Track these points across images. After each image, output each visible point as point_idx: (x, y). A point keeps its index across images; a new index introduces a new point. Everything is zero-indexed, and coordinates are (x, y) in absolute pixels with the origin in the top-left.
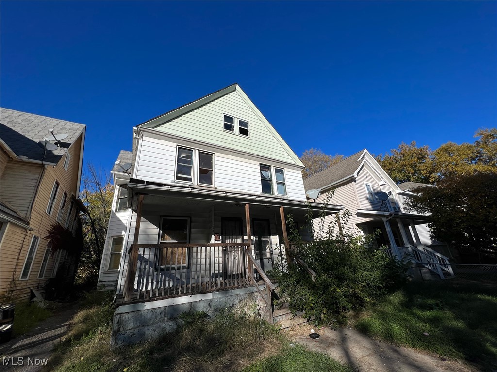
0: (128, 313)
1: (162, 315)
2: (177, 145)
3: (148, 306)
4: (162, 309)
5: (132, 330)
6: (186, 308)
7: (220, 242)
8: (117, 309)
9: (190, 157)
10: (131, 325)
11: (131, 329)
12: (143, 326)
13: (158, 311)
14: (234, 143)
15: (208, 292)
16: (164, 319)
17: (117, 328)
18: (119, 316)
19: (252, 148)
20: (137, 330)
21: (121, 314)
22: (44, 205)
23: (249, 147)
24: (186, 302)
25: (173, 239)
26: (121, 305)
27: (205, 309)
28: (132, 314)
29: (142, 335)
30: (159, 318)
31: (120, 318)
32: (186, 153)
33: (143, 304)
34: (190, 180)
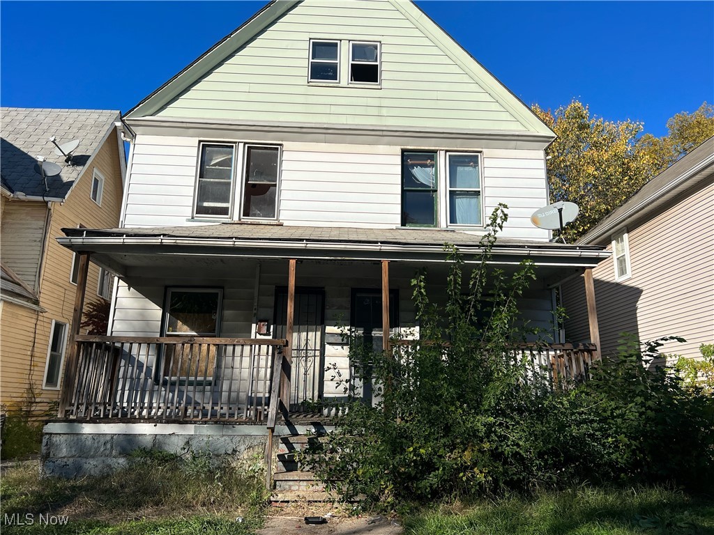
0: (60, 434)
1: (109, 446)
2: (200, 141)
3: (88, 429)
4: (108, 438)
5: (65, 460)
6: (148, 442)
7: (270, 337)
8: (45, 427)
9: (227, 163)
10: (64, 452)
11: (64, 457)
12: (80, 457)
13: (102, 440)
14: (334, 110)
15: (186, 423)
16: (111, 452)
17: (45, 452)
18: (47, 436)
19: (384, 112)
20: (71, 460)
21: (51, 434)
22: (64, 270)
23: (374, 111)
24: (148, 433)
25: (192, 329)
26: (50, 421)
27: (179, 450)
28: (65, 437)
29: (79, 469)
30: (102, 449)
31: (50, 439)
32: (221, 153)
33: (80, 424)
34: (224, 211)
